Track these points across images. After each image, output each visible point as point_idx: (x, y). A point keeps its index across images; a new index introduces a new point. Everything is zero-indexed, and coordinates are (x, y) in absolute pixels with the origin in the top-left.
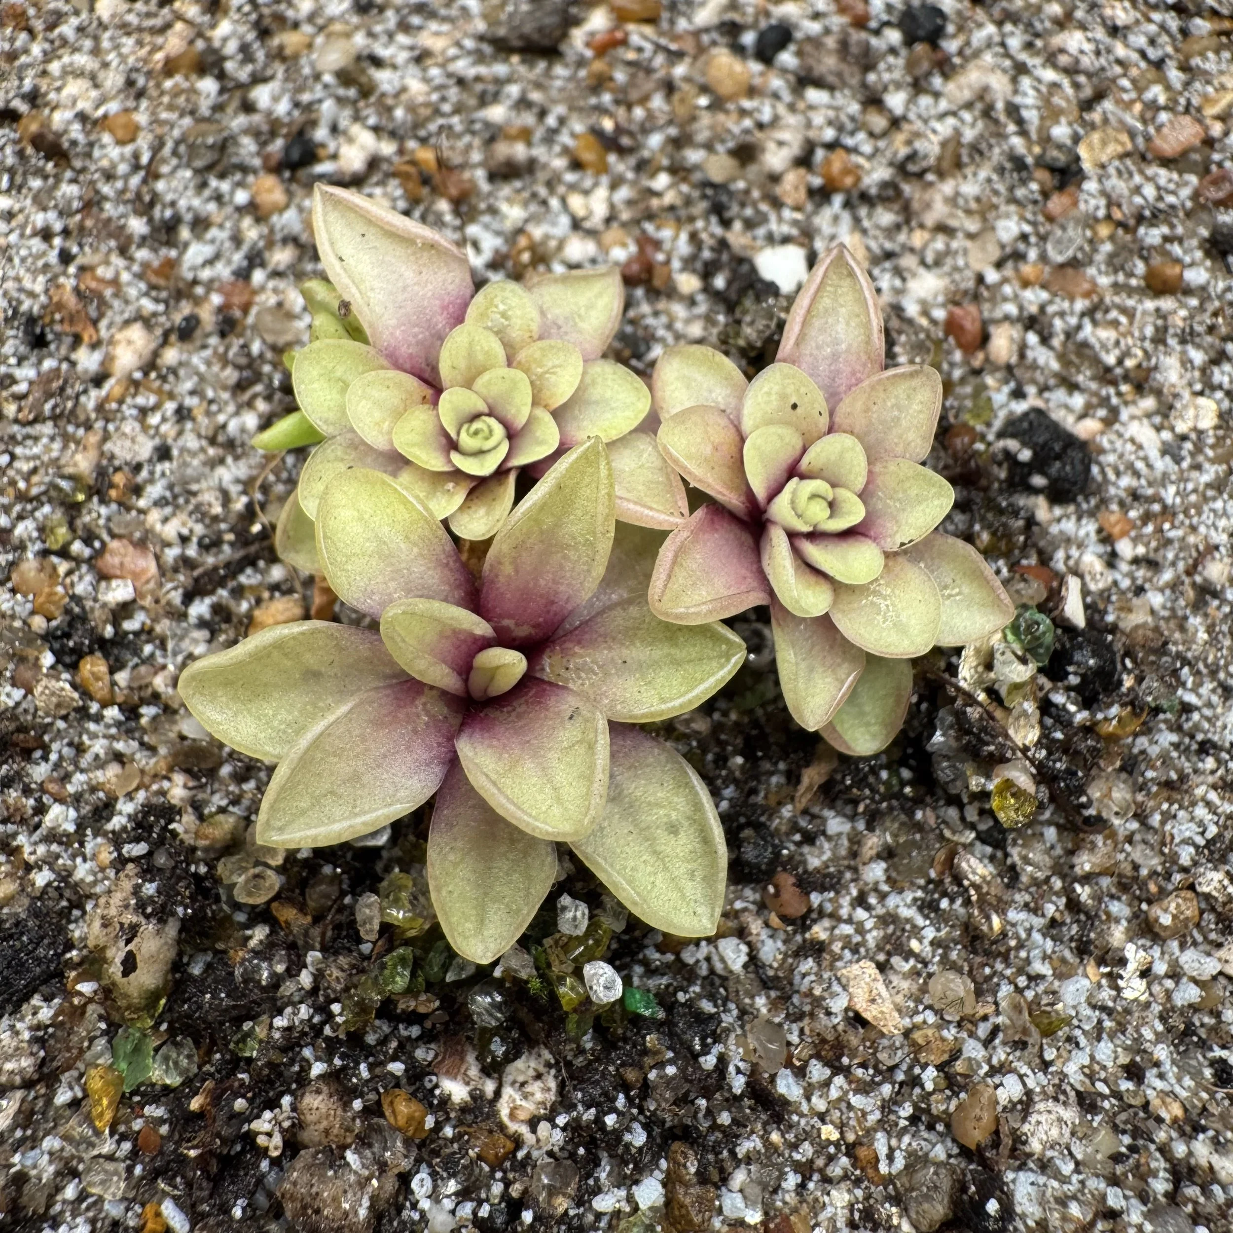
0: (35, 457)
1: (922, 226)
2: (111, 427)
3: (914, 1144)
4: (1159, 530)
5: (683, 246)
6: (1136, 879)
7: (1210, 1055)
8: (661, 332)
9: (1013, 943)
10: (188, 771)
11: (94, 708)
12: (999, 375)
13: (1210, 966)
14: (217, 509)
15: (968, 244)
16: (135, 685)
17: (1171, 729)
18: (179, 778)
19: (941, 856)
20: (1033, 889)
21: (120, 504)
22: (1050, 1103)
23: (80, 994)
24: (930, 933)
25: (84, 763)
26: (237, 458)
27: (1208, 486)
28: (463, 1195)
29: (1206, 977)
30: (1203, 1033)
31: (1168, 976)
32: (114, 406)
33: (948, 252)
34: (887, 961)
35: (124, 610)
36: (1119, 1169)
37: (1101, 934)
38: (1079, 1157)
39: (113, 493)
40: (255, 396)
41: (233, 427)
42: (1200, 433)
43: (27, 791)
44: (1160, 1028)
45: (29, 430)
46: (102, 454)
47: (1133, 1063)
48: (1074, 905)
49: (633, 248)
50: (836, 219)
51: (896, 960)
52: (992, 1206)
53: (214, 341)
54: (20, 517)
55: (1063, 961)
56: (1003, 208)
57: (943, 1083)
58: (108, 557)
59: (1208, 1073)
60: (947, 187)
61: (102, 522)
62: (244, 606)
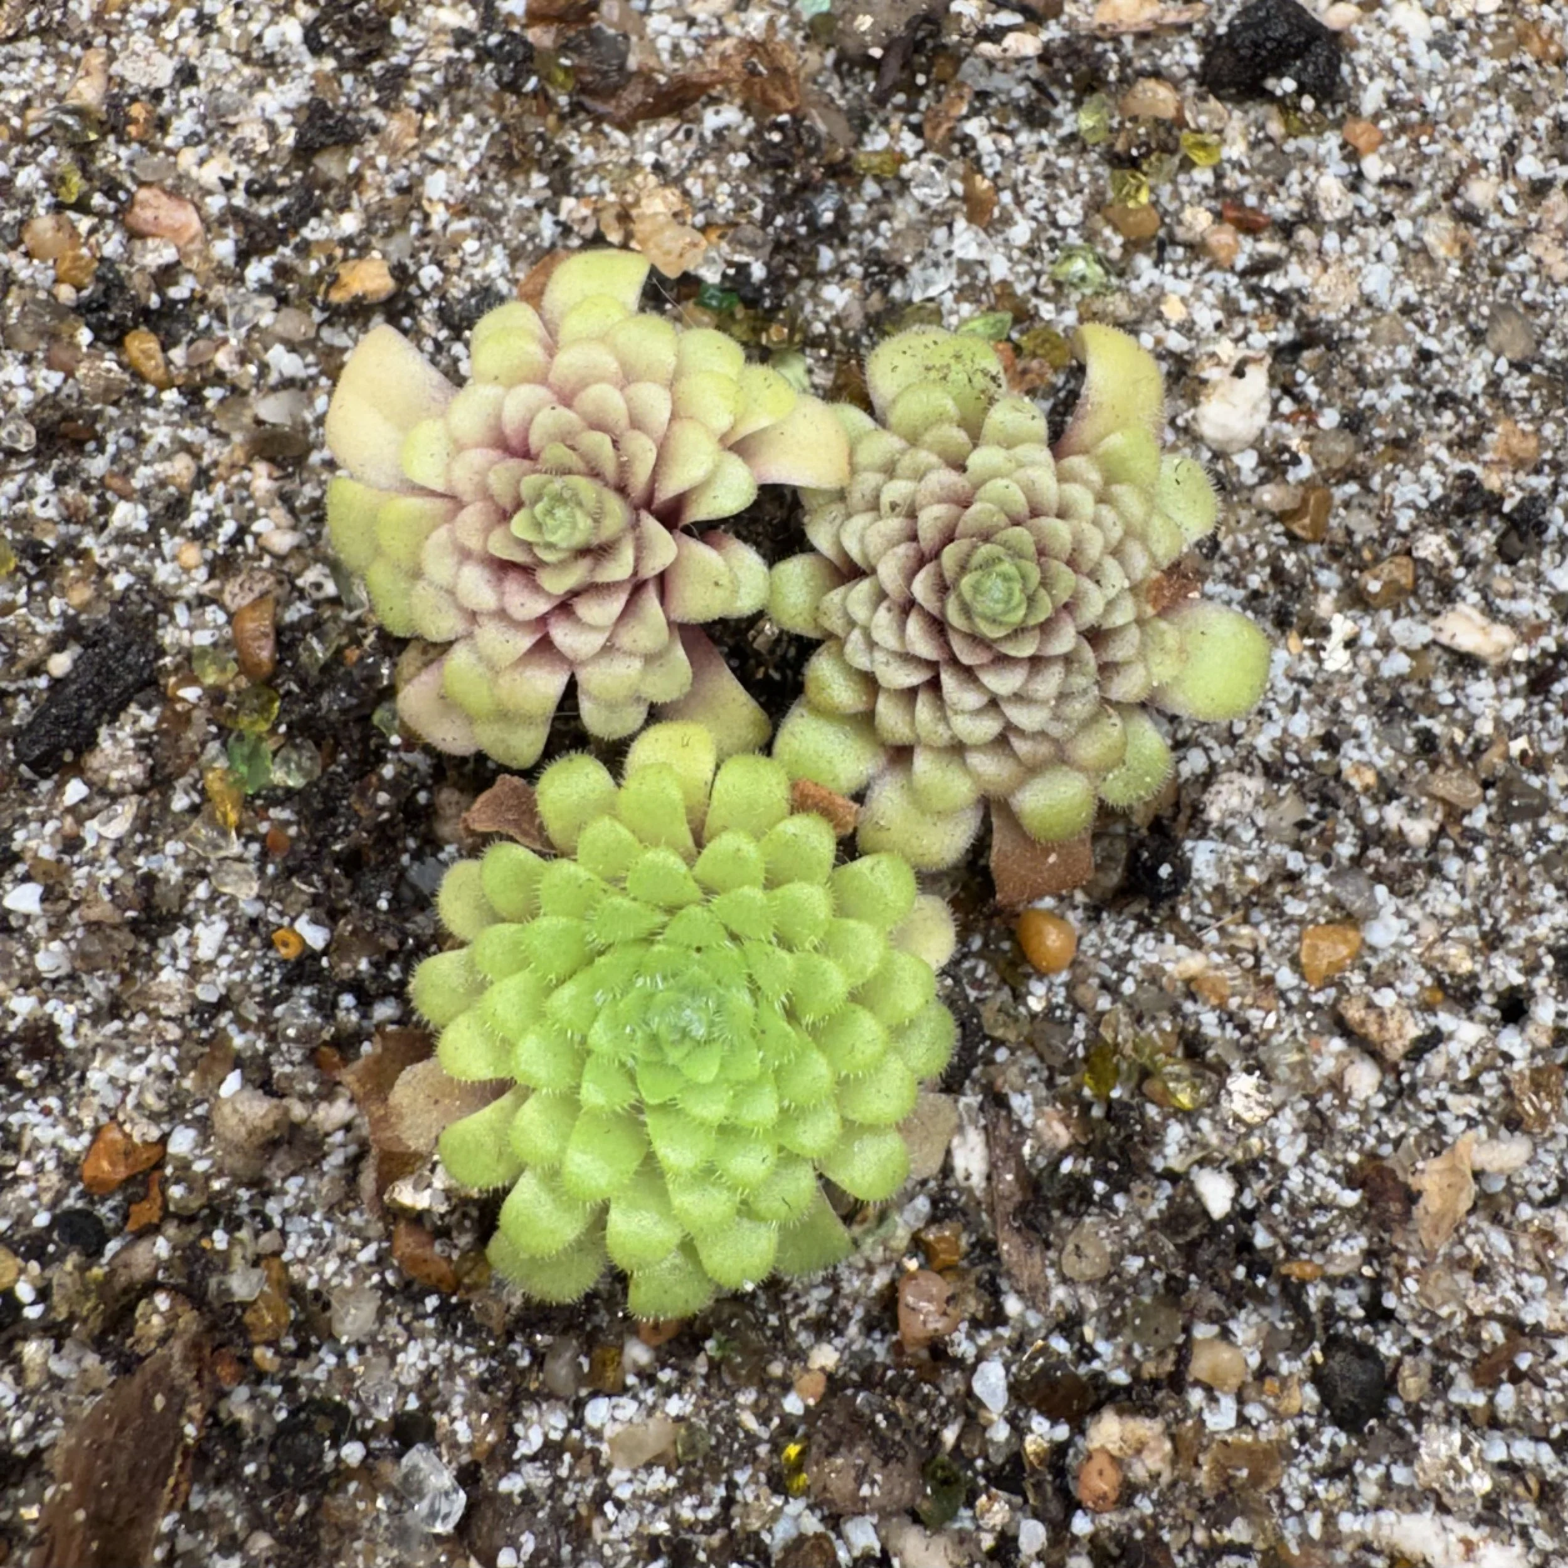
0: (28, 85)
2: (115, 43)
4: (1415, 143)
6: (1349, 546)
7: (1415, 725)
10: (271, 460)
11: (149, 391)
13: (1422, 634)
14: (263, 146)
16: (195, 363)
17: (1406, 381)
18: (261, 468)
20: (1235, 560)
21: (143, 143)
22: (1235, 775)
23: (183, 700)
25: (146, 453)
26: (280, 80)
27: (1483, 86)
29: (1416, 645)
30: (1409, 704)
31: (1377, 646)
32: (116, 15)
35: (167, 274)
36: (1304, 835)
37: (1307, 605)
38: (1263, 825)
39: (132, 130)
41: (270, 39)
42: (1480, 17)
43: (86, 487)
44: (1363, 698)
45: (10, 50)
46: (110, 78)
47: (1329, 733)
48: (1278, 575)
52: (1165, 871)
54: (20, 163)
58: (137, 209)
59: (1411, 742)
61: (122, 166)
62: (314, 267)
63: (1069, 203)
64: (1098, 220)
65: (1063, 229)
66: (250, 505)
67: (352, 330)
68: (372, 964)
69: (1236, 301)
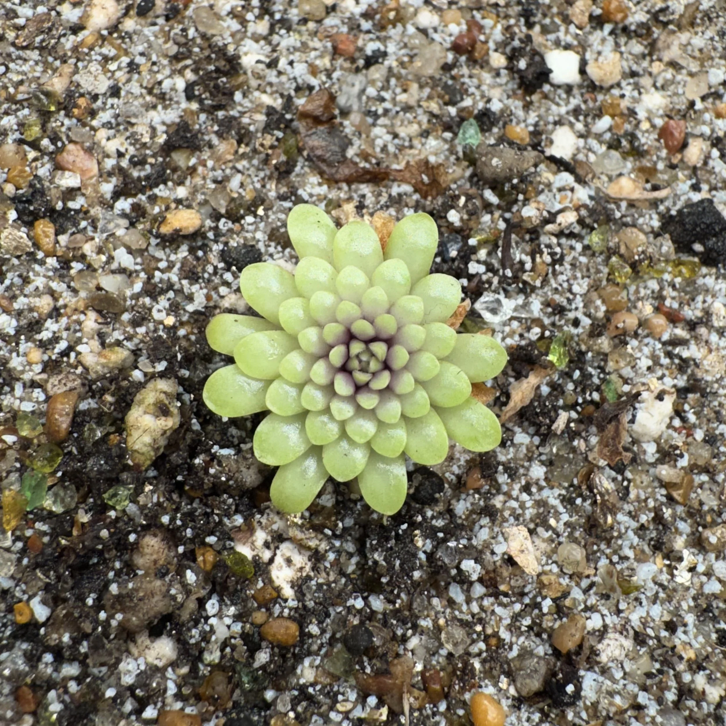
0: (24, 73)
1: (660, 60)
2: (80, 64)
3: (526, 643)
5: (498, 34)
6: (699, 511)
7: (718, 626)
8: (472, 90)
9: (615, 534)
10: (99, 312)
11: (40, 255)
12: (686, 172)
14: (146, 139)
15: (688, 79)
16: (71, 246)
18: (92, 315)
19: (584, 471)
20: (636, 504)
21: (79, 120)
22: (617, 635)
23: (4, 442)
24: (565, 517)
25: (27, 290)
26: (165, 108)
28: (237, 618)
30: (716, 612)
31: (704, 574)
32: (86, 50)
33: (673, 82)
34: (535, 529)
35: (71, 193)
36: (649, 682)
37: (670, 540)
38: (627, 670)
39: (76, 111)
40: (186, 67)
41: (166, 85)
44: (692, 604)
45: (21, 53)
46: (71, 82)
47: (671, 621)
48: (658, 519)
49: (464, 27)
50: (603, 40)
51: (540, 530)
52: (570, 689)
53: (161, 21)
54: (6, 113)
55: (643, 551)
56: (717, 60)
57: (554, 610)
58: (65, 154)
59: (714, 636)
60: (684, 37)
61: (63, 129)
62: (157, 210)
63: (580, 281)
64: (594, 295)
65: (575, 295)
66: (79, 334)
67: (167, 250)
68: (71, 638)
69: (659, 358)
